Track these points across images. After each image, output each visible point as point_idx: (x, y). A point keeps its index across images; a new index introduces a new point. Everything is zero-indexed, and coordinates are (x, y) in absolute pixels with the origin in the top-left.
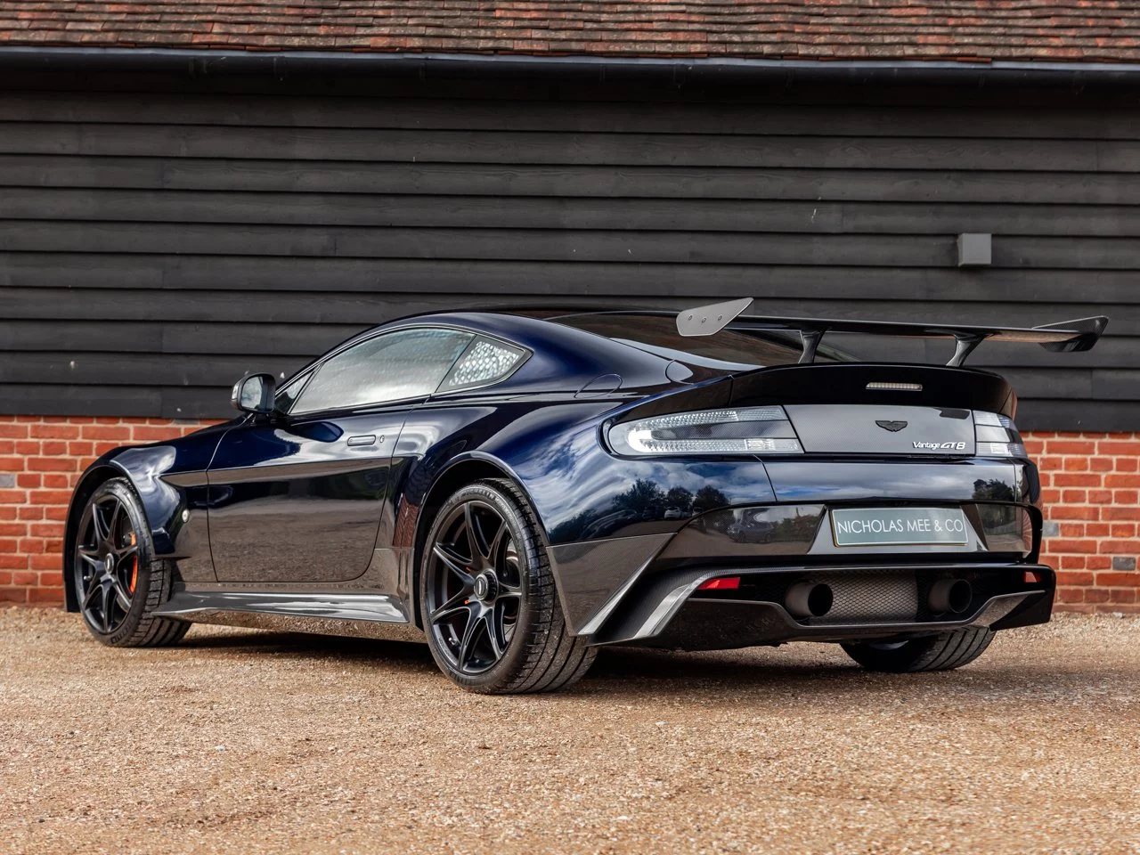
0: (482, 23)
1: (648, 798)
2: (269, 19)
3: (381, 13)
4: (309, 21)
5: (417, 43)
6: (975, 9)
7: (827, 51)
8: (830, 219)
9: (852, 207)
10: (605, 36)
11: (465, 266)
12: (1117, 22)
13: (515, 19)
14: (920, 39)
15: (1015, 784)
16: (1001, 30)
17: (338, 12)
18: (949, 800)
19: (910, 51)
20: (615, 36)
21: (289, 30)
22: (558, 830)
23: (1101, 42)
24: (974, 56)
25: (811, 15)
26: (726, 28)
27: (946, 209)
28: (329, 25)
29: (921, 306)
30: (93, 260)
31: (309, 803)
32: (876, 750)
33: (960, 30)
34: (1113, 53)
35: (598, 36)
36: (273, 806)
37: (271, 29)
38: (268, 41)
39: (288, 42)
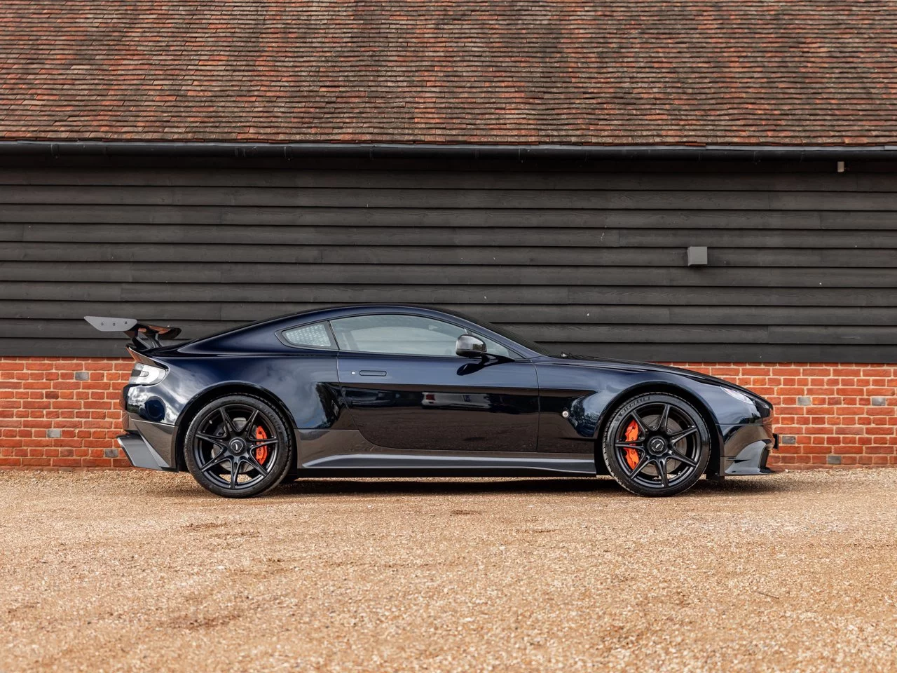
0: (406, 126)
1: (486, 603)
2: (282, 125)
3: (347, 120)
4: (306, 126)
5: (368, 137)
6: (696, 115)
7: (609, 140)
8: (612, 239)
9: (625, 232)
10: (478, 132)
11: (398, 268)
12: (779, 122)
13: (426, 123)
14: (664, 133)
15: (725, 591)
16: (711, 127)
17: (323, 120)
18: (682, 603)
19: (657, 140)
20: (484, 133)
21: (294, 131)
22: (423, 629)
23: (770, 134)
24: (695, 142)
25: (600, 120)
26: (550, 127)
27: (680, 232)
28: (317, 127)
29: (666, 289)
30: (182, 266)
31: (267, 608)
32: (636, 566)
33: (687, 127)
34: (777, 140)
35: (475, 132)
36: (243, 610)
37: (284, 130)
38: (281, 137)
39: (293, 138)
